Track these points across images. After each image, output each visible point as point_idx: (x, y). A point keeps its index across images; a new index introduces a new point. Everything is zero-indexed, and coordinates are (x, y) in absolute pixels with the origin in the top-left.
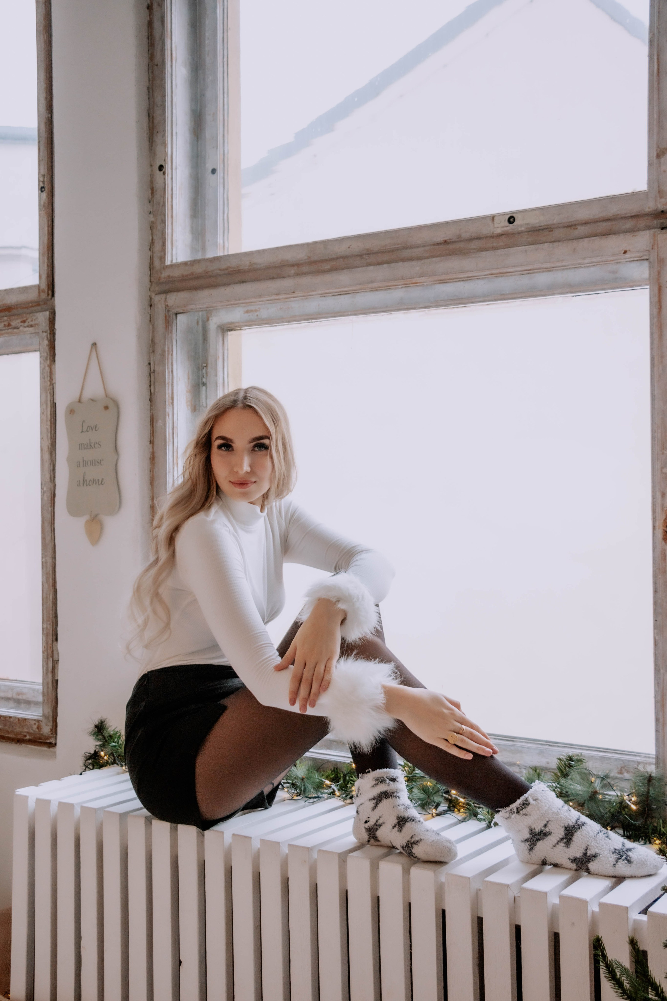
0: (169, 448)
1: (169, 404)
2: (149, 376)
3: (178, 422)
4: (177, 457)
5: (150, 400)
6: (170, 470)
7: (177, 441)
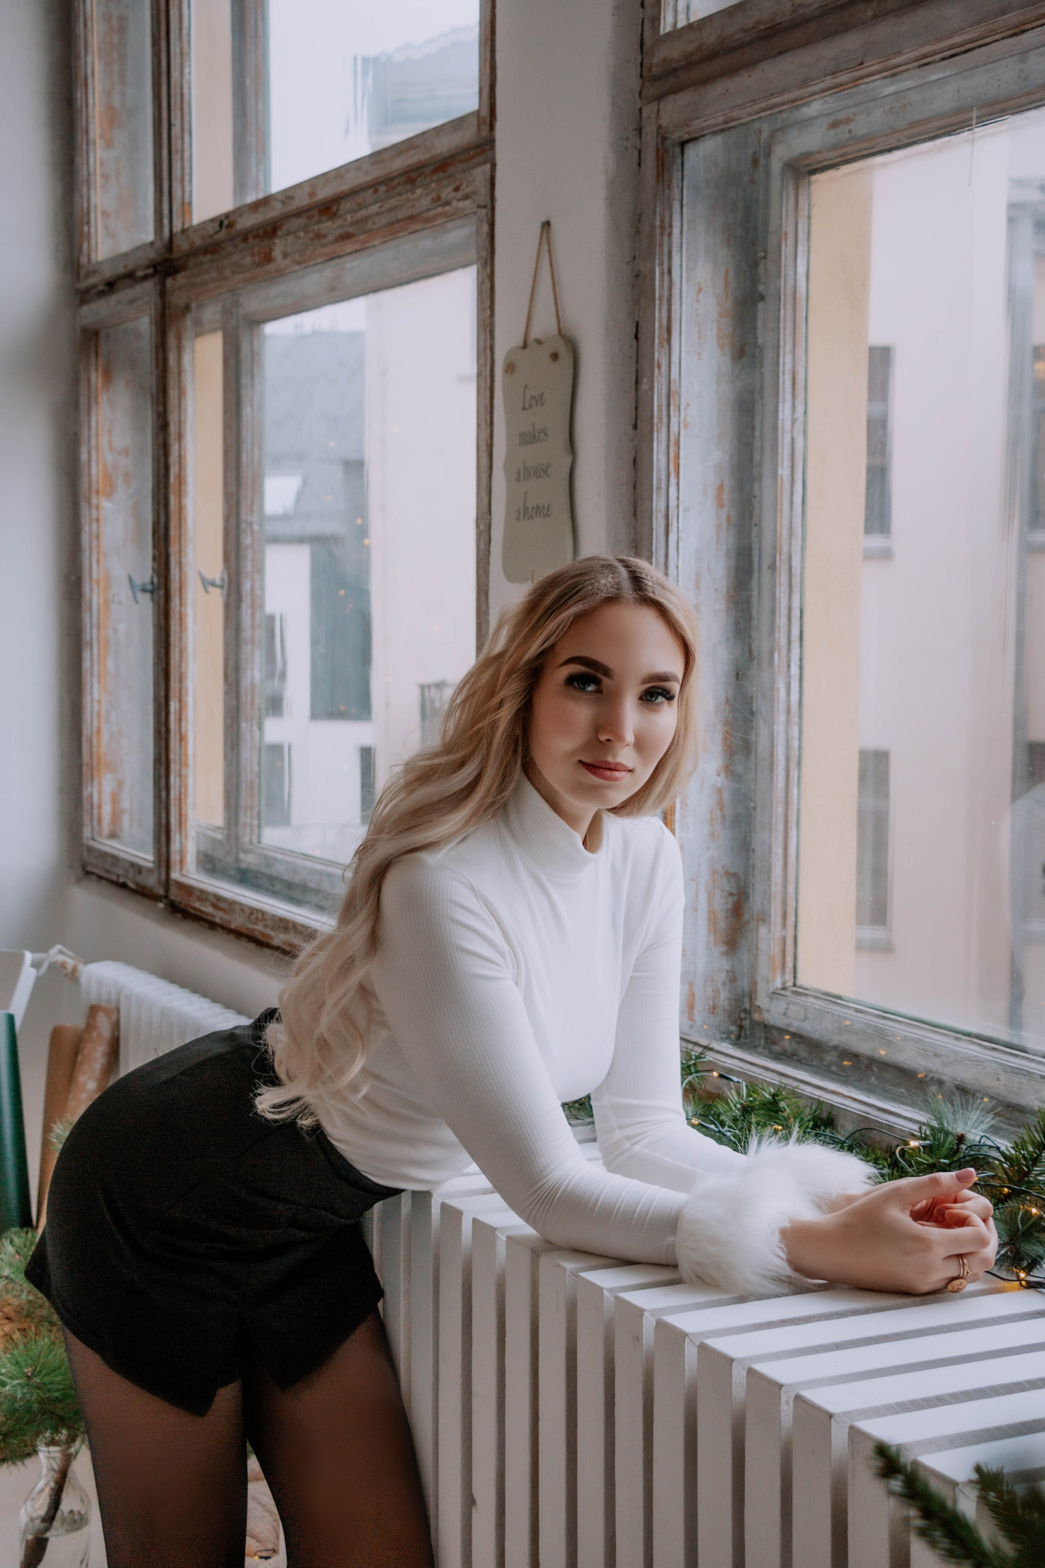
0: (658, 437)
1: (660, 343)
2: (634, 285)
3: (680, 382)
4: (678, 456)
5: (636, 337)
6: (661, 484)
7: (677, 423)
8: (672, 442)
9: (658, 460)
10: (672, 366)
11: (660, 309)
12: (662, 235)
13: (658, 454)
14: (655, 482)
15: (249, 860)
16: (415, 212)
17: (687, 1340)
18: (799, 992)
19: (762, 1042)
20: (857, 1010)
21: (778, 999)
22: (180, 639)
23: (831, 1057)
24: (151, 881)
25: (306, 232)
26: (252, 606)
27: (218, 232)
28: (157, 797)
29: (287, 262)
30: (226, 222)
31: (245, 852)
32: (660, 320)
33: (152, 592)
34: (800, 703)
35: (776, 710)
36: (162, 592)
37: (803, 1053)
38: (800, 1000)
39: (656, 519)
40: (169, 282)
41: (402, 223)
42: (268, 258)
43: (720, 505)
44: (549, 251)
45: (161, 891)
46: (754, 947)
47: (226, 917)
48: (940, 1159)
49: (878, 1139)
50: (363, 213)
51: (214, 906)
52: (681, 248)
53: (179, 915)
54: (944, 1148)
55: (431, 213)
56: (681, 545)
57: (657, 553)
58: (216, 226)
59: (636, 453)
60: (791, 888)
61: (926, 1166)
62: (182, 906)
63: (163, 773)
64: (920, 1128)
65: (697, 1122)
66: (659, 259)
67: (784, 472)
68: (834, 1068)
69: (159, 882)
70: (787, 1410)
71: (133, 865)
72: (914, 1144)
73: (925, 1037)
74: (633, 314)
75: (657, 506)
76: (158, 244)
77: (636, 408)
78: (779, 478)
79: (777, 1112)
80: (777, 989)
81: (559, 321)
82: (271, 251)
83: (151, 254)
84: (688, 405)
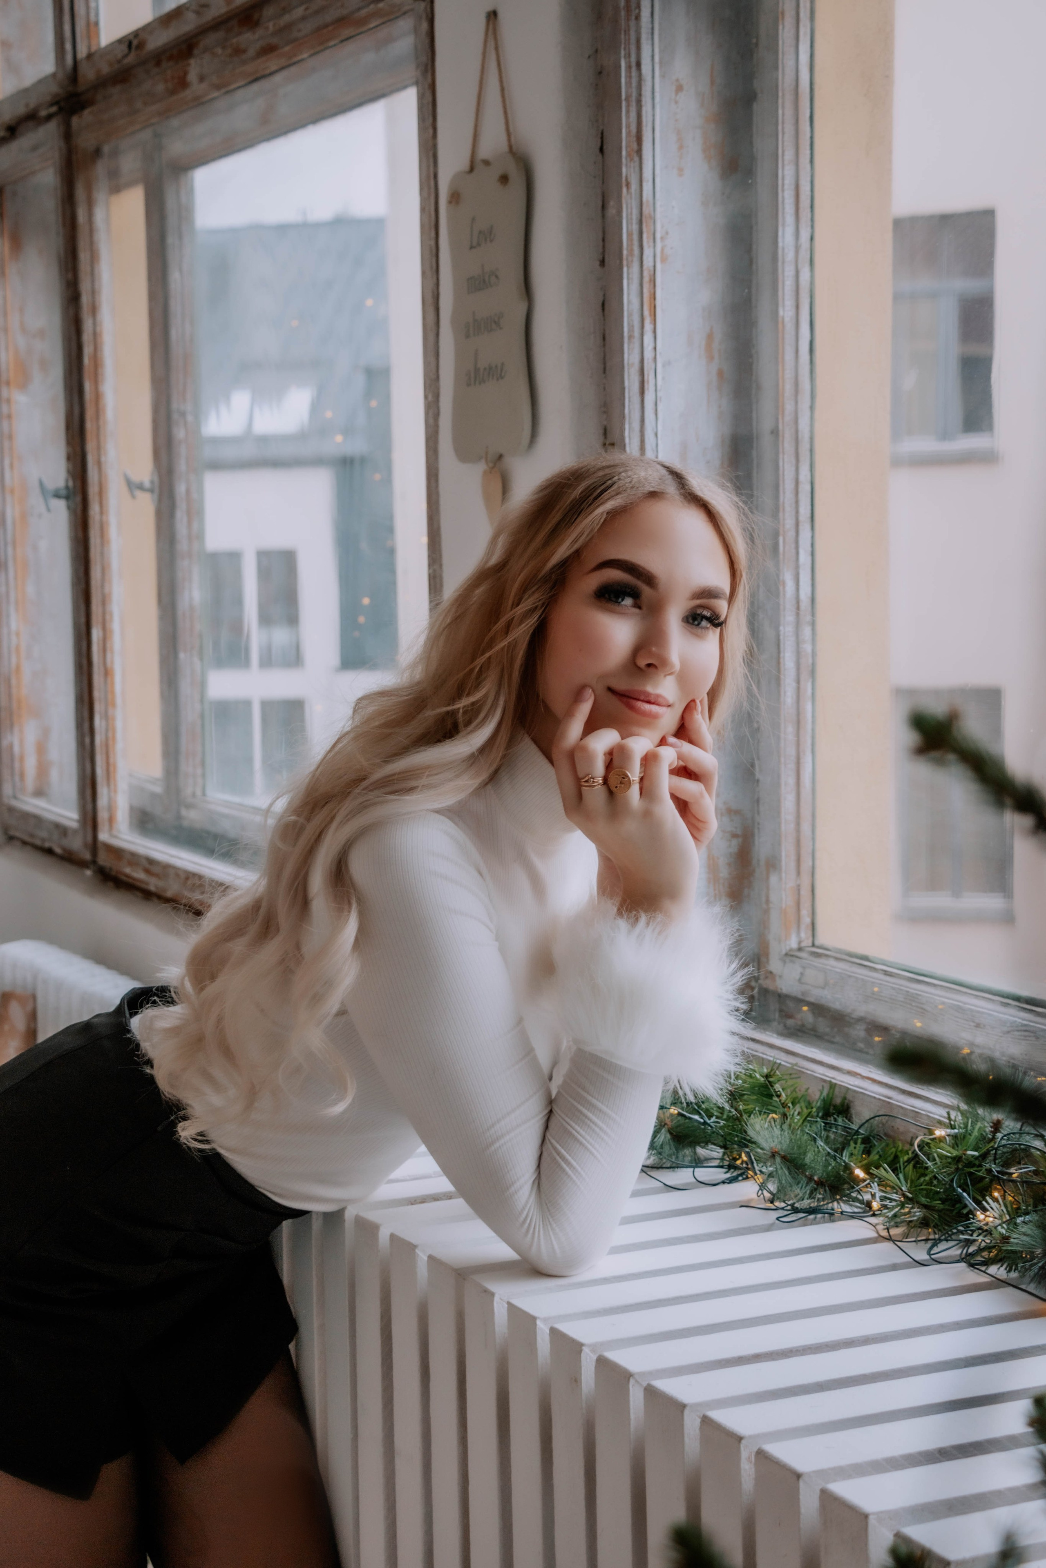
0: (628, 274)
1: (629, 155)
2: (597, 85)
3: (654, 204)
4: (653, 297)
5: (601, 150)
6: (633, 331)
7: (652, 254)
8: (646, 279)
9: (629, 302)
10: (644, 184)
11: (628, 112)
12: (628, 19)
13: (629, 294)
14: (626, 329)
15: (193, 817)
16: (345, 12)
17: (632, 1381)
18: (819, 952)
19: (777, 1015)
20: (886, 973)
21: (793, 962)
22: (102, 554)
23: (859, 1031)
24: (76, 844)
25: (224, 48)
26: (189, 513)
27: (126, 56)
28: (80, 743)
29: (204, 86)
30: (135, 43)
31: (189, 806)
32: (628, 126)
33: (67, 498)
34: (813, 600)
35: (782, 607)
36: (79, 499)
37: (823, 1026)
38: (818, 962)
39: (629, 375)
40: (75, 121)
41: (330, 28)
42: (182, 83)
43: (711, 358)
44: (497, 48)
45: (87, 856)
46: (764, 899)
47: (161, 884)
48: (966, 1150)
49: (902, 1129)
50: (287, 18)
51: (147, 871)
52: (652, 34)
53: (111, 884)
54: (972, 1138)
55: (363, 12)
56: (660, 407)
57: (630, 417)
58: (124, 48)
59: (604, 295)
60: (806, 827)
61: (950, 1160)
62: (113, 873)
63: (86, 714)
64: (948, 1113)
65: (676, 1112)
66: (625, 49)
67: (786, 312)
68: (861, 1045)
69: (85, 845)
70: (747, 1468)
71: (57, 826)
72: (939, 1132)
73: (965, 1003)
74: (597, 121)
75: (628, 359)
76: (60, 76)
77: (603, 240)
78: (780, 319)
79: (770, 1096)
80: (791, 950)
81: (509, 135)
82: (186, 73)
83: (54, 88)
84: (667, 233)
